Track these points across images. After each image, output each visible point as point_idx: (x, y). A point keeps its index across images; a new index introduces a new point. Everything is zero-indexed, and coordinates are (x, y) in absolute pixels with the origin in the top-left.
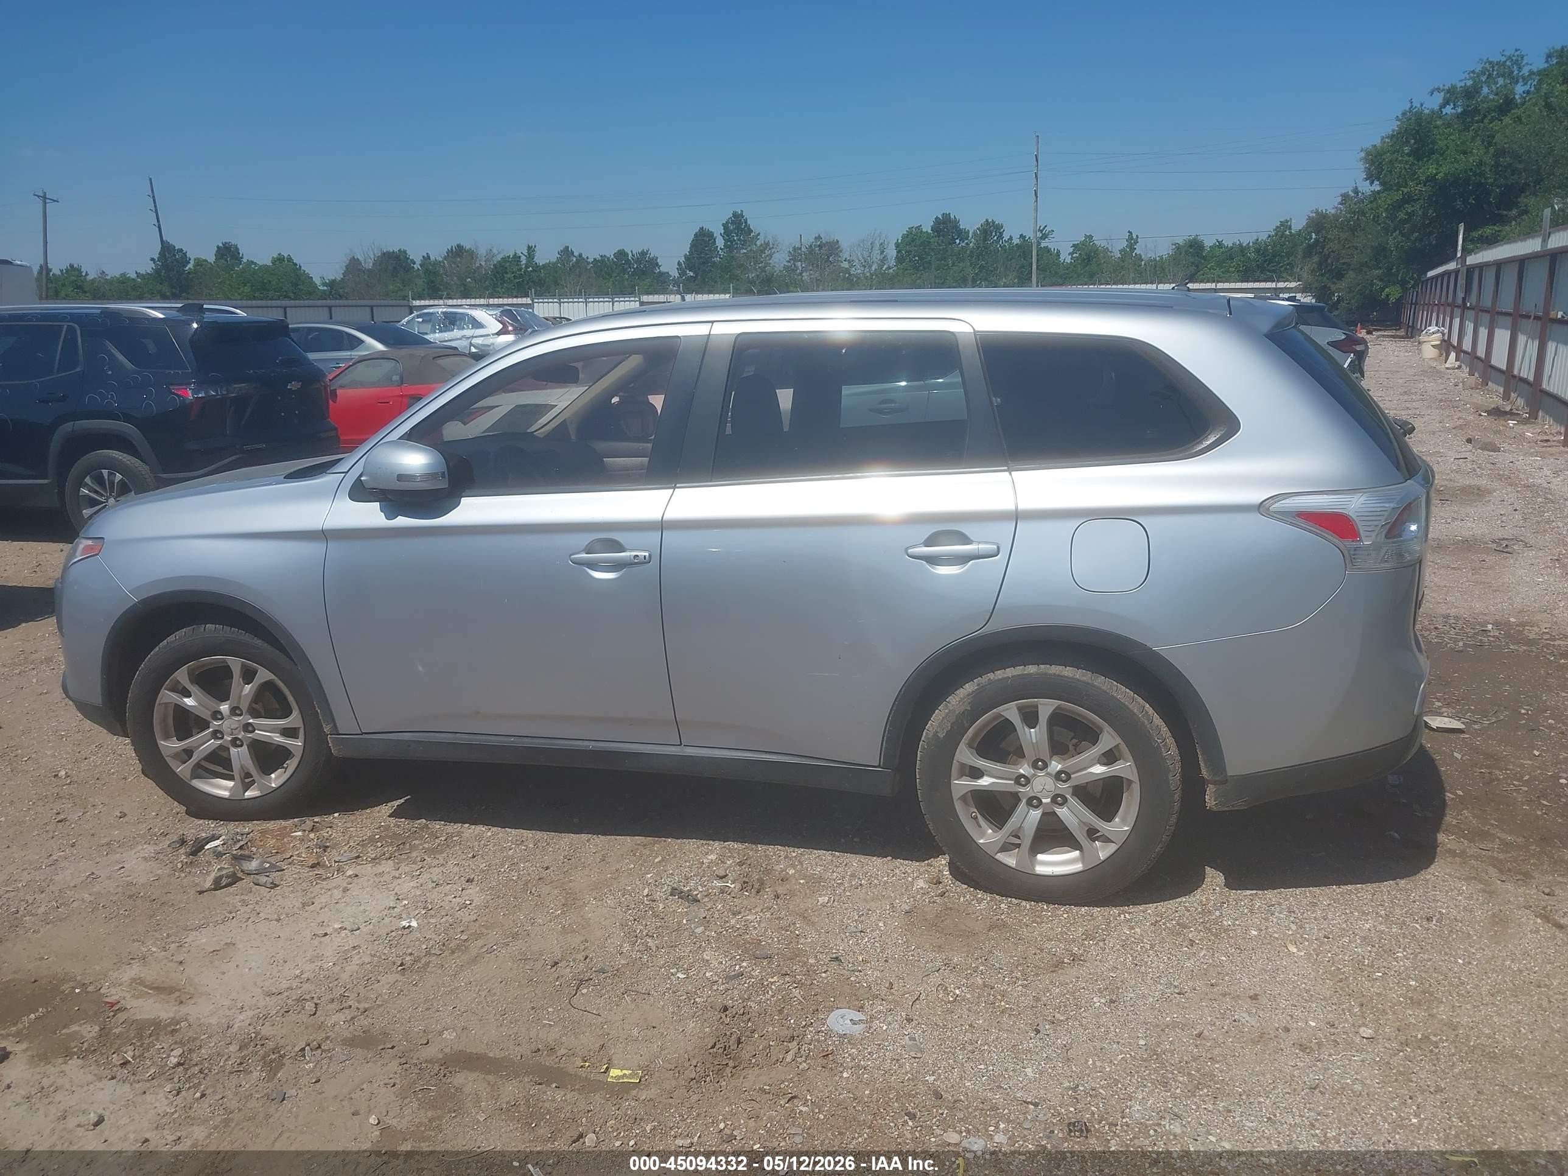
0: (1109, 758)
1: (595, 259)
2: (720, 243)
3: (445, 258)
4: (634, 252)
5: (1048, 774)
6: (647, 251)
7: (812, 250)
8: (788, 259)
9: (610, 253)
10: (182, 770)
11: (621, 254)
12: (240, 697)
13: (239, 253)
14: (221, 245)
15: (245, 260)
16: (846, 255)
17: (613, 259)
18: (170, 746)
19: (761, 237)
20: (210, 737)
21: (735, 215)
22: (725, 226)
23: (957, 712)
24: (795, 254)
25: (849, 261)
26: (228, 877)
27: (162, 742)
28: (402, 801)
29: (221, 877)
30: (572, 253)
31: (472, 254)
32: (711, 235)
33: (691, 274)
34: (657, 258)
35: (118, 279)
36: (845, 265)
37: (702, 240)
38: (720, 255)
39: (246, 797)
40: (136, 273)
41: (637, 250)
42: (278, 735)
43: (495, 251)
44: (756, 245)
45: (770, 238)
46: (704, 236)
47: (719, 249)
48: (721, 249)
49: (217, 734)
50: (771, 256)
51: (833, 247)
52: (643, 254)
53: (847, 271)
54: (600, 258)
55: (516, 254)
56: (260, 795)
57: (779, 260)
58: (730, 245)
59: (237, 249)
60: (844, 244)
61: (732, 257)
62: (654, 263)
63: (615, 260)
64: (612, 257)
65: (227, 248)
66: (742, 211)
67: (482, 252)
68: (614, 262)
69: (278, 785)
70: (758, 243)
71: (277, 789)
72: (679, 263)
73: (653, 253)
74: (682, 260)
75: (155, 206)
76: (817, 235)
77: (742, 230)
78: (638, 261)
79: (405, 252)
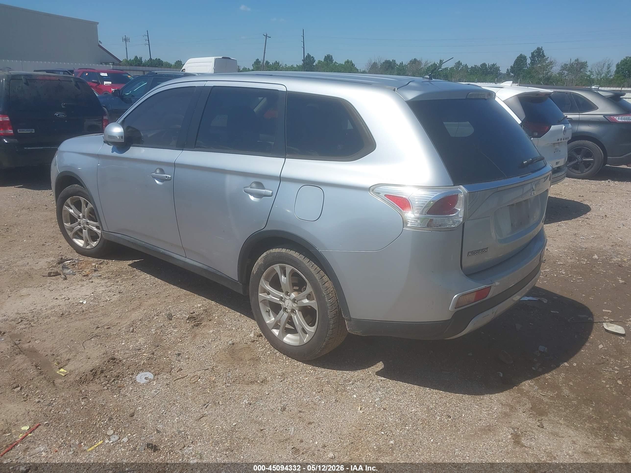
0: (309, 297)
1: (472, 67)
2: (529, 61)
3: (409, 64)
4: (490, 65)
5: (290, 299)
6: (496, 64)
7: (573, 66)
8: (560, 69)
9: (479, 65)
10: (70, 234)
11: (484, 65)
12: (84, 212)
13: (332, 59)
14: (326, 56)
15: (334, 62)
16: (589, 69)
17: (479, 67)
18: (67, 225)
19: (549, 59)
20: (77, 225)
21: (538, 49)
22: (532, 54)
23: (259, 264)
24: (565, 67)
25: (591, 72)
26: (54, 273)
27: (65, 224)
28: (138, 260)
29: (51, 273)
30: (461, 64)
31: (419, 63)
32: (525, 58)
33: (512, 74)
34: (499, 67)
35: (290, 67)
36: (588, 73)
37: (521, 59)
38: (528, 67)
39: (87, 248)
40: (297, 65)
41: (491, 63)
42: (95, 228)
43: (429, 62)
44: (545, 62)
45: (553, 60)
46: (522, 58)
47: (527, 64)
48: (529, 64)
49: (79, 224)
50: (552, 68)
51: (583, 65)
52: (494, 65)
53: (589, 76)
54: (474, 67)
55: (435, 63)
56: (90, 248)
57: (555, 70)
58: (533, 63)
59: (332, 57)
60: (589, 64)
61: (533, 67)
62: (498, 69)
63: (481, 67)
64: (480, 66)
65: (328, 56)
66: (542, 47)
67: (423, 62)
68: (480, 68)
69: (95, 246)
70: (547, 62)
71: (95, 247)
72: (508, 70)
73: (498, 65)
74: (509, 68)
75: (304, 40)
76: (576, 59)
77: (540, 55)
78: (491, 68)
79: (395, 61)
